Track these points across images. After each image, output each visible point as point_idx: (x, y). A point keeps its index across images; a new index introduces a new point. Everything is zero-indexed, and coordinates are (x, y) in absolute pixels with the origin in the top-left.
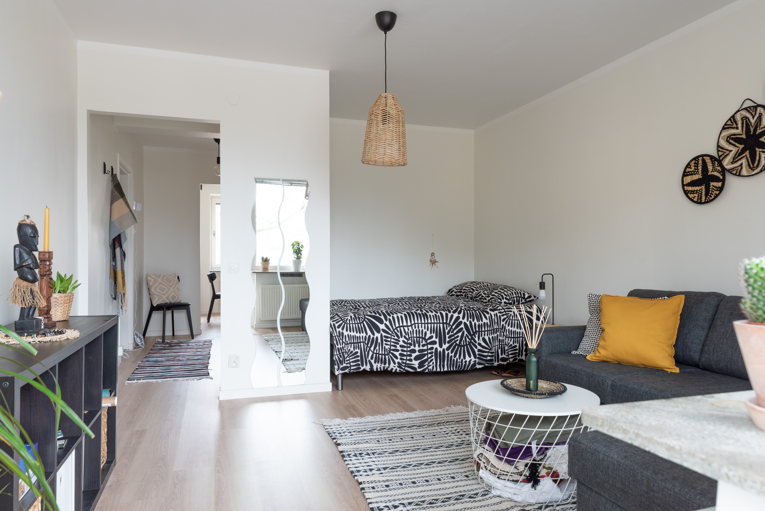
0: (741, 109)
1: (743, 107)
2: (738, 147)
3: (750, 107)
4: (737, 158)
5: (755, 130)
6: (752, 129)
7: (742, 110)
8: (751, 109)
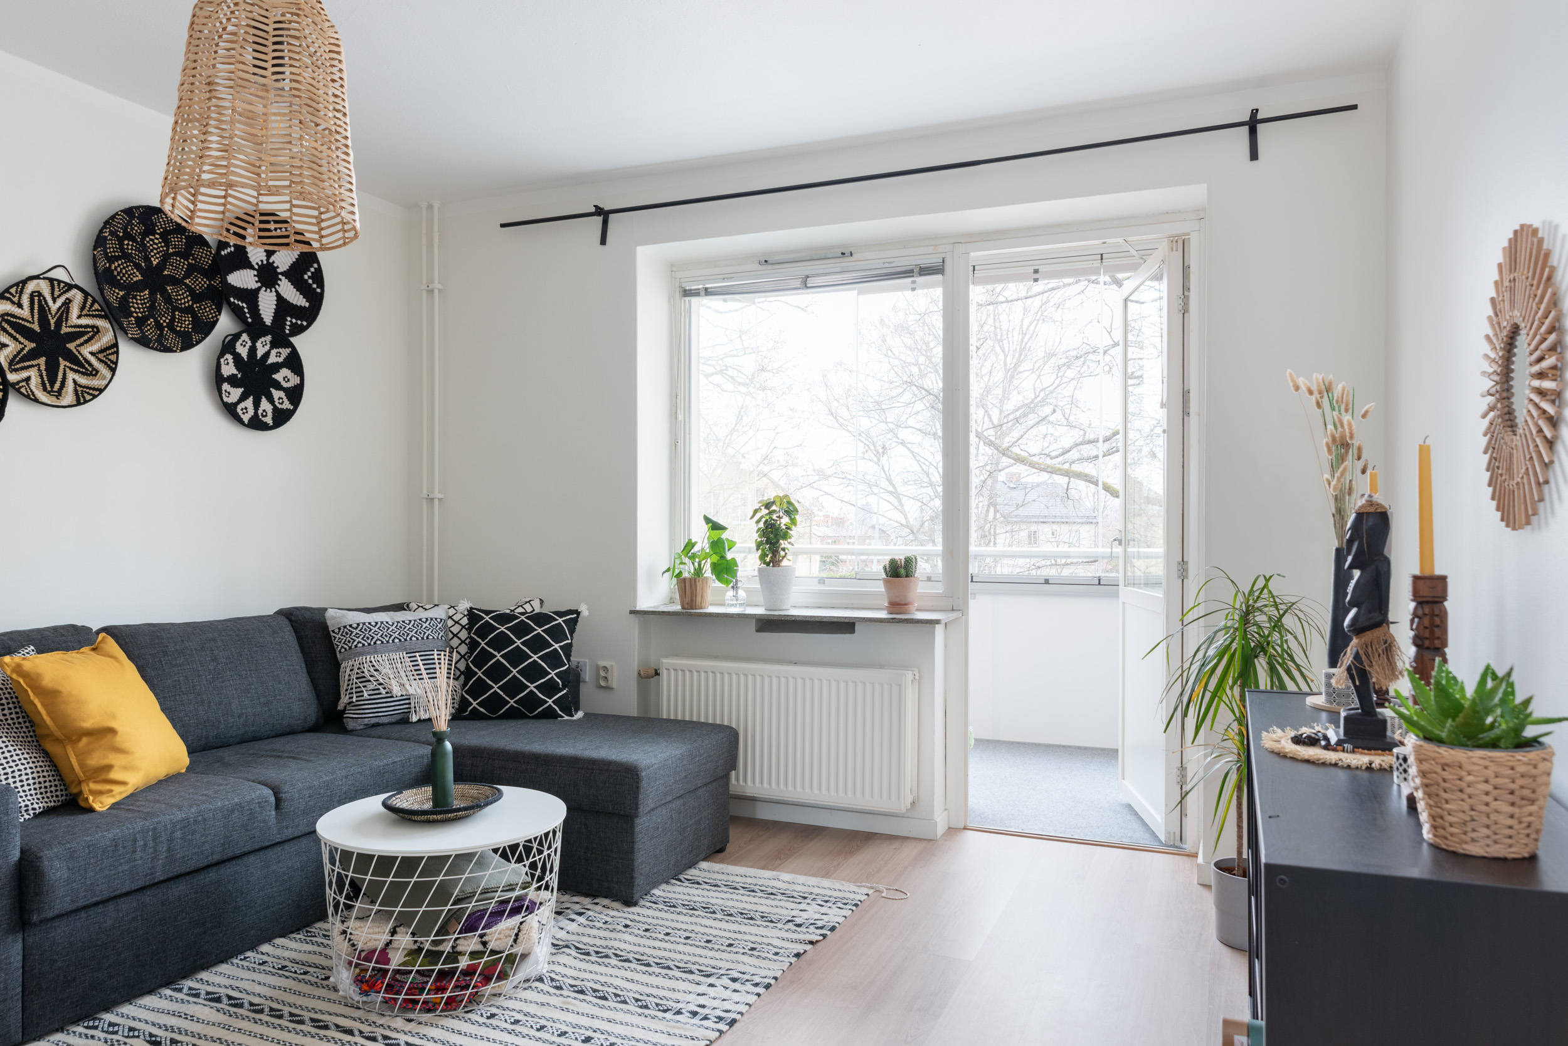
0: (45, 275)
1: (48, 275)
2: (20, 343)
3: (59, 282)
4: (18, 363)
5: (59, 324)
6: (52, 322)
7: (44, 278)
8: (59, 285)
